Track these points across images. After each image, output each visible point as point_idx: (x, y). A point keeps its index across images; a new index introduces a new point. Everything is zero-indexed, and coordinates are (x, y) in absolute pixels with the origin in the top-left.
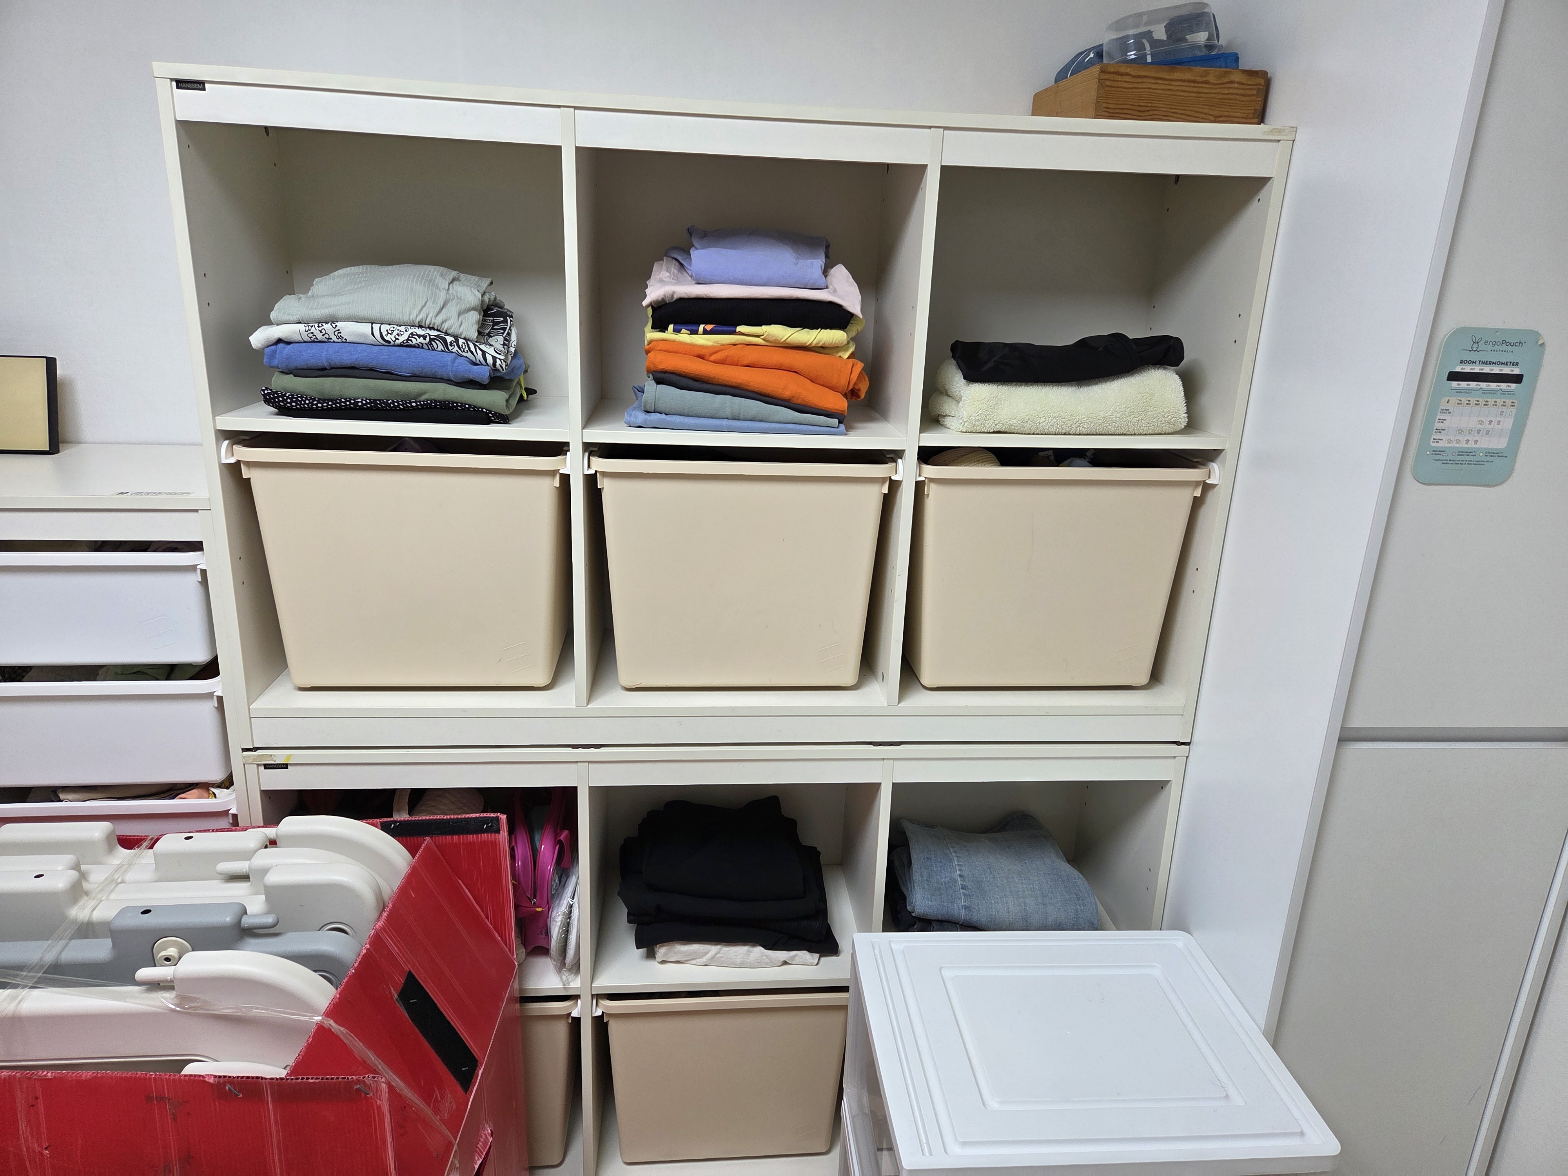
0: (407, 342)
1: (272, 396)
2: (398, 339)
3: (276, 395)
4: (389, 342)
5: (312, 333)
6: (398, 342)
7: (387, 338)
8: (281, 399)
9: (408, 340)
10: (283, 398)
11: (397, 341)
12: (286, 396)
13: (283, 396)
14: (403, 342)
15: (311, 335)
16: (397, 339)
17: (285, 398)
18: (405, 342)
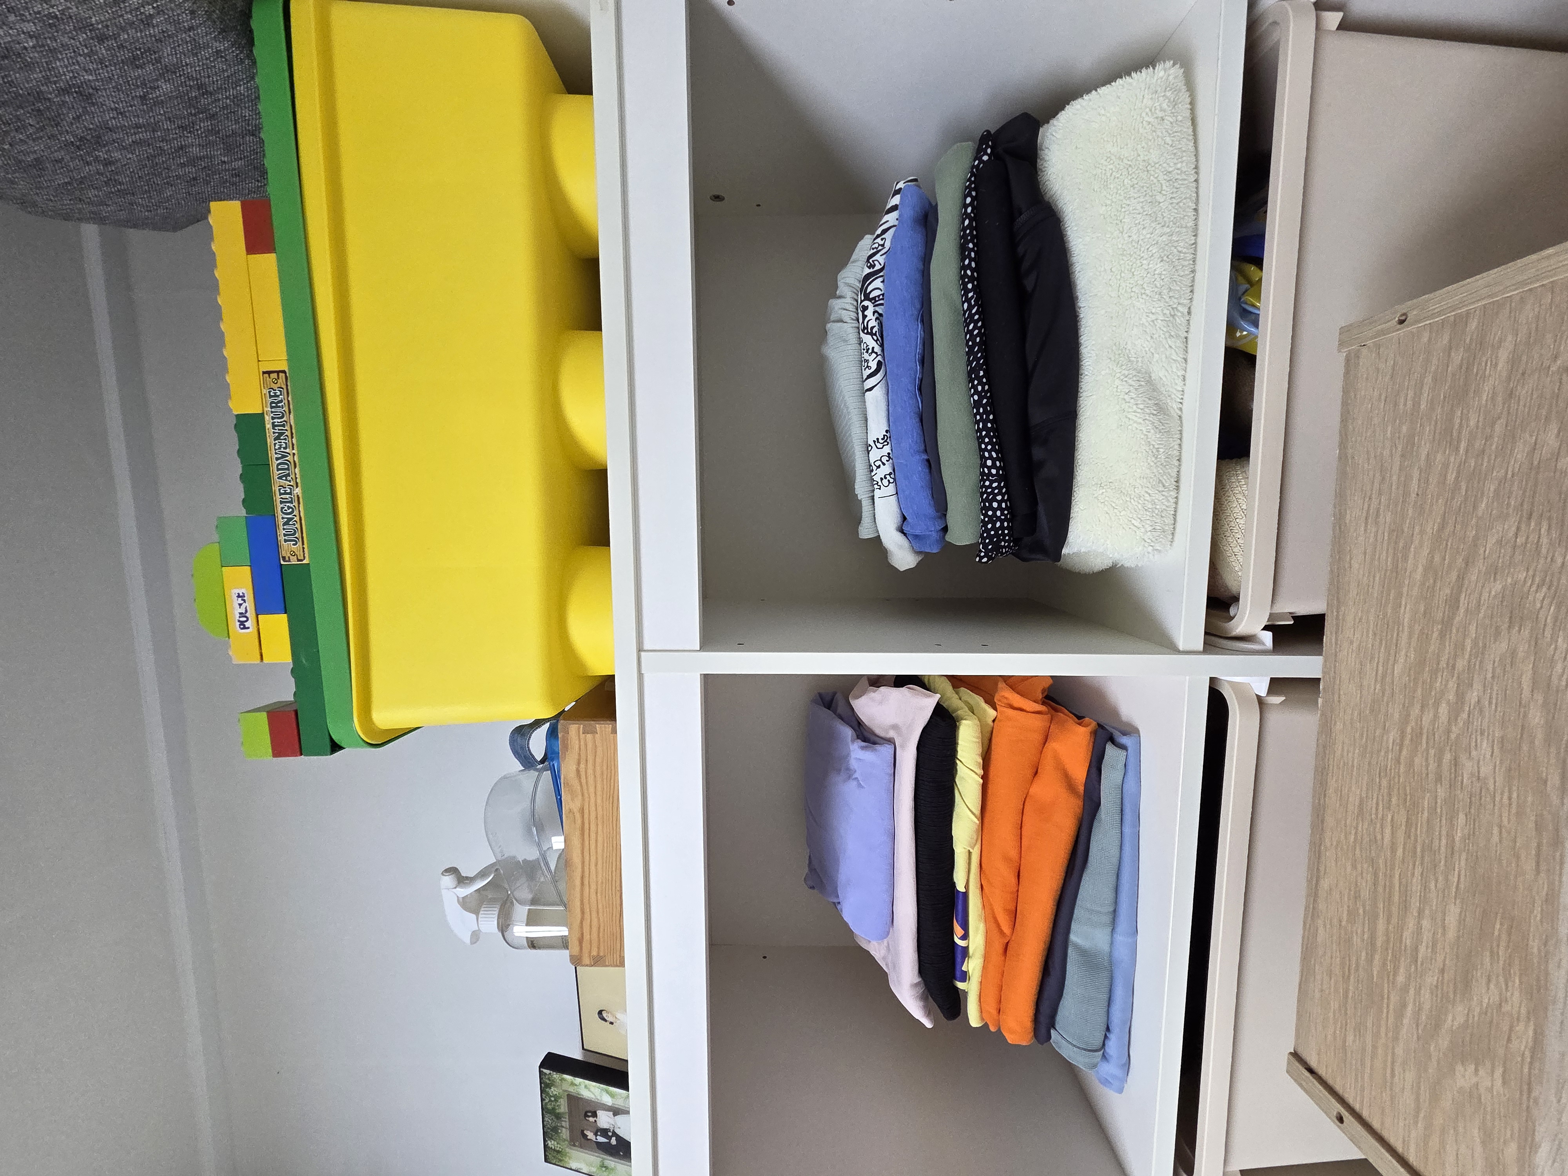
0: (875, 334)
1: (987, 541)
2: (873, 348)
3: (985, 535)
4: (879, 364)
5: (882, 479)
6: (877, 349)
7: (874, 365)
8: (990, 526)
9: (871, 334)
10: (988, 523)
11: (875, 350)
12: (984, 518)
13: (985, 524)
14: (876, 341)
15: (885, 482)
16: (873, 351)
17: (986, 519)
18: (875, 338)
